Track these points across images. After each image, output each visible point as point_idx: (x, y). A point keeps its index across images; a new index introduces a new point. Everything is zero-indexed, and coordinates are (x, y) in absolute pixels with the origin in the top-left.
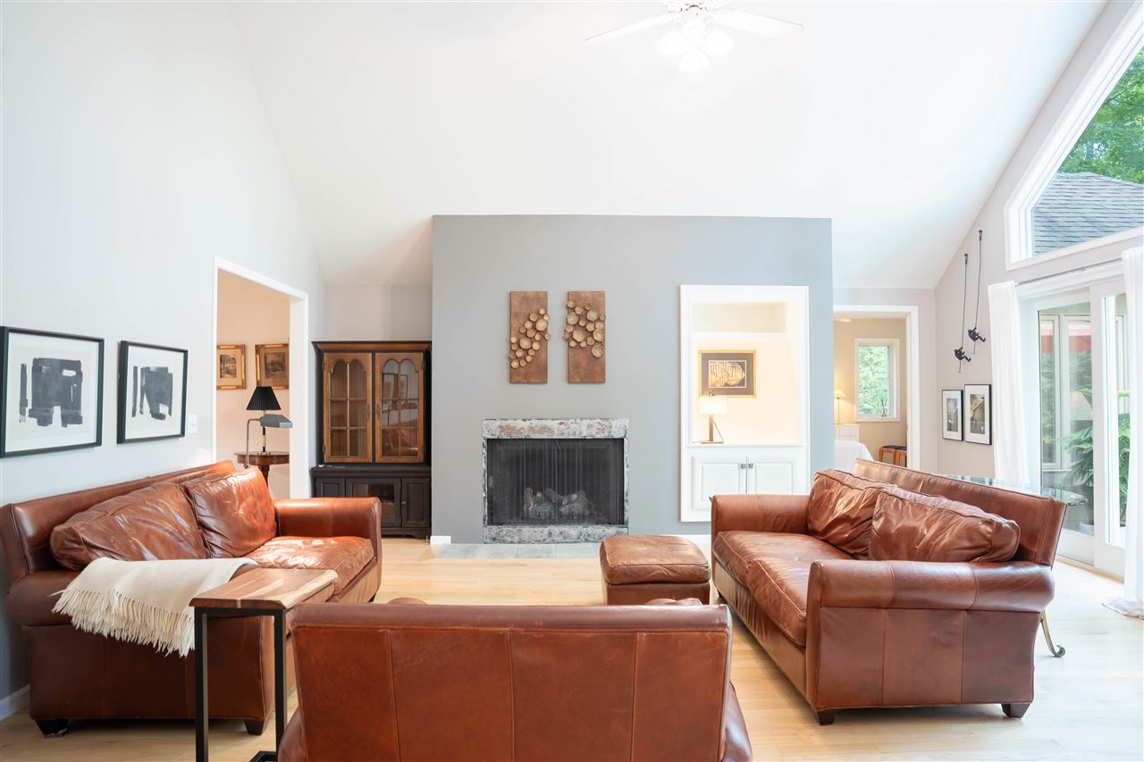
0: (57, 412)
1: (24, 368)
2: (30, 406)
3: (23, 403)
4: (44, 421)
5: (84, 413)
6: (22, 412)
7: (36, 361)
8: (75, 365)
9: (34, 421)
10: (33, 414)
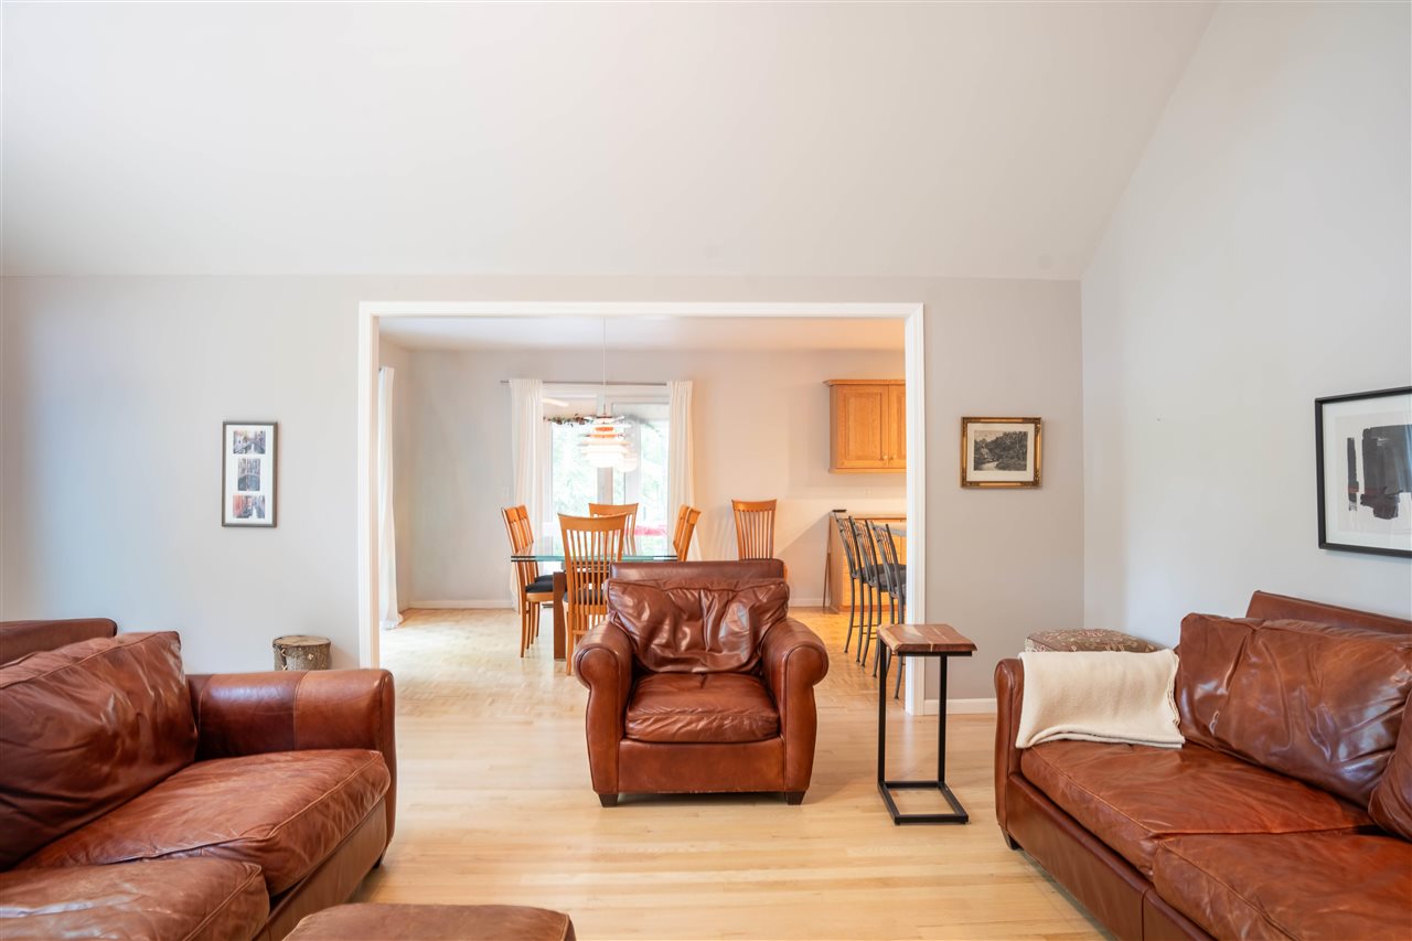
0: (1406, 502)
1: (1351, 442)
2: (1361, 491)
3: (1353, 485)
4: (1385, 511)
6: (1352, 498)
7: (1366, 433)
9: (1369, 510)
10: (1366, 500)
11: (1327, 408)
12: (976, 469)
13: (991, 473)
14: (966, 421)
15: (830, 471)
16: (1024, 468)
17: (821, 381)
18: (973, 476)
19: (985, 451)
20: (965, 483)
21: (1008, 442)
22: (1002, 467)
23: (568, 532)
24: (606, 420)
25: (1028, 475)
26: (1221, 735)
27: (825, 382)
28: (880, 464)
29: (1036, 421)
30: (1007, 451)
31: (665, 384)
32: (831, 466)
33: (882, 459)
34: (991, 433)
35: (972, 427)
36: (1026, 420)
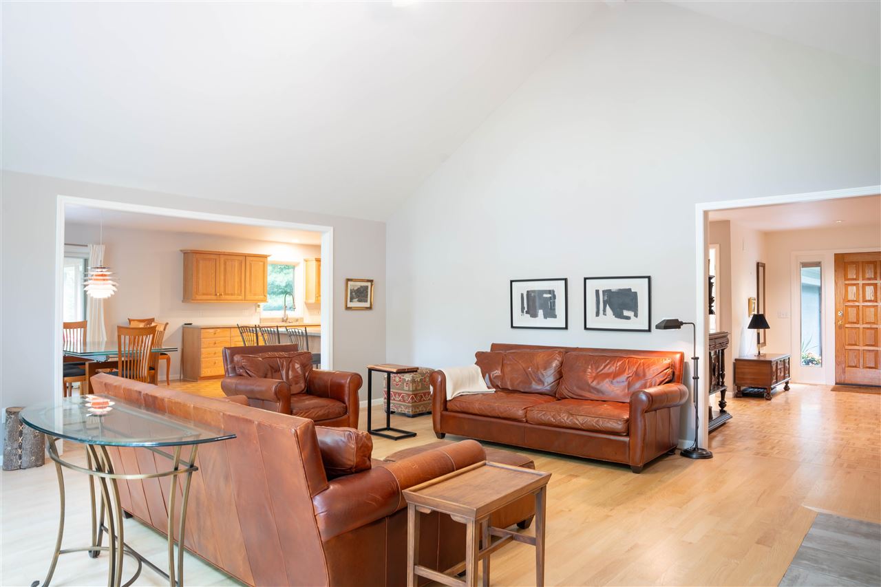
0: (541, 312)
1: (522, 295)
2: (526, 309)
3: (523, 308)
4: (534, 315)
5: (557, 312)
6: (523, 312)
7: (528, 292)
8: (551, 292)
9: (529, 315)
10: (527, 312)
11: (513, 283)
12: (351, 301)
13: (355, 304)
14: (348, 280)
15: (183, 301)
16: (366, 301)
17: (178, 249)
18: (350, 305)
19: (354, 294)
20: (348, 308)
21: (362, 290)
22: (359, 301)
23: (123, 337)
24: (104, 270)
25: (368, 305)
26: (504, 387)
27: (181, 251)
28: (214, 297)
29: (371, 281)
30: (361, 294)
31: (87, 246)
32: (184, 298)
33: (216, 295)
34: (356, 286)
35: (350, 283)
36: (368, 281)
